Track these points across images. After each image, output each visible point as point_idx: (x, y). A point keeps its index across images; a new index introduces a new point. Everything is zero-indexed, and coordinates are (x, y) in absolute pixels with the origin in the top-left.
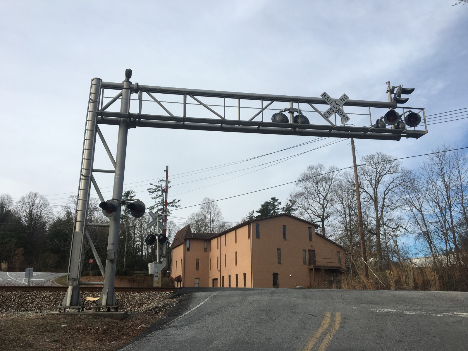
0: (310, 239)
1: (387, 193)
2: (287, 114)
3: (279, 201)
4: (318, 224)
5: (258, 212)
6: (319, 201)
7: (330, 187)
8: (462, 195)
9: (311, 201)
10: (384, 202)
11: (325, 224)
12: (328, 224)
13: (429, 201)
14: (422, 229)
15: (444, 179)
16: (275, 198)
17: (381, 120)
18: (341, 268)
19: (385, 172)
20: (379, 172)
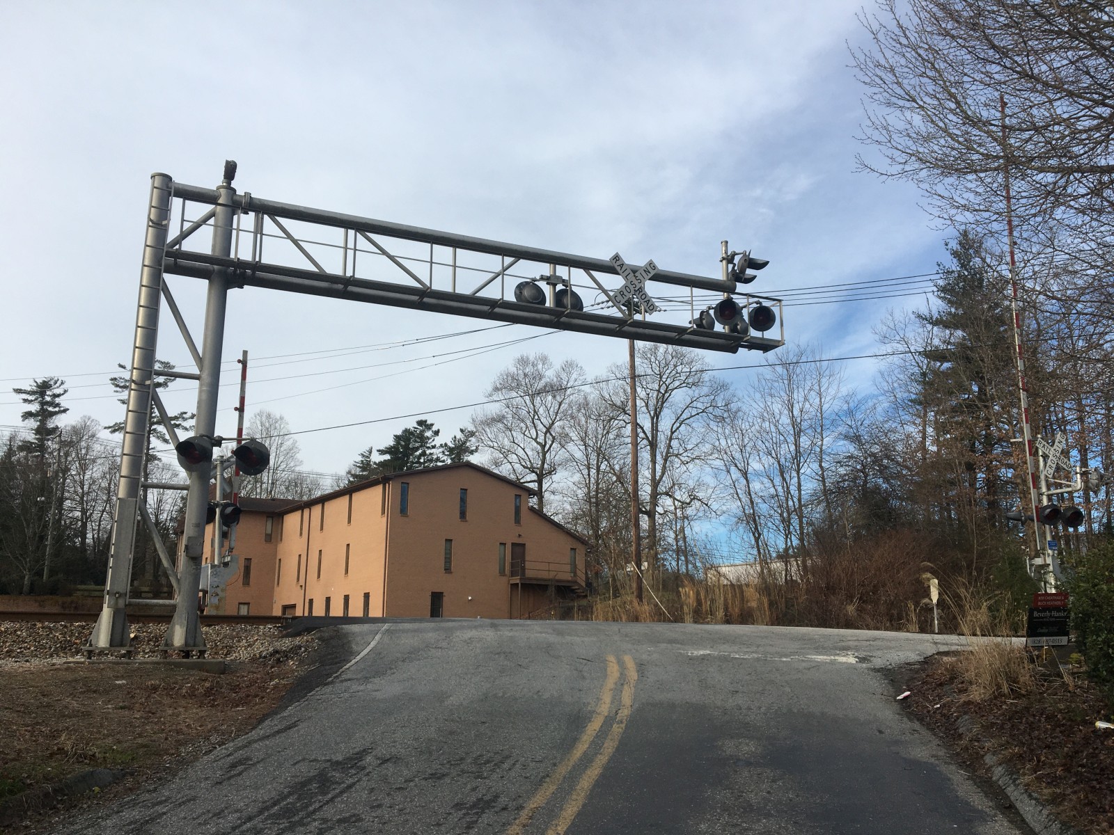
0: (518, 520)
1: (678, 428)
2: (543, 285)
3: (434, 428)
4: (531, 485)
5: (382, 452)
6: (534, 437)
7: (560, 405)
8: (822, 445)
9: (519, 437)
10: (669, 446)
11: (545, 487)
12: (551, 489)
13: (761, 454)
14: (744, 509)
15: (792, 412)
16: (426, 421)
17: (707, 312)
18: (576, 582)
19: (677, 383)
20: (664, 383)
